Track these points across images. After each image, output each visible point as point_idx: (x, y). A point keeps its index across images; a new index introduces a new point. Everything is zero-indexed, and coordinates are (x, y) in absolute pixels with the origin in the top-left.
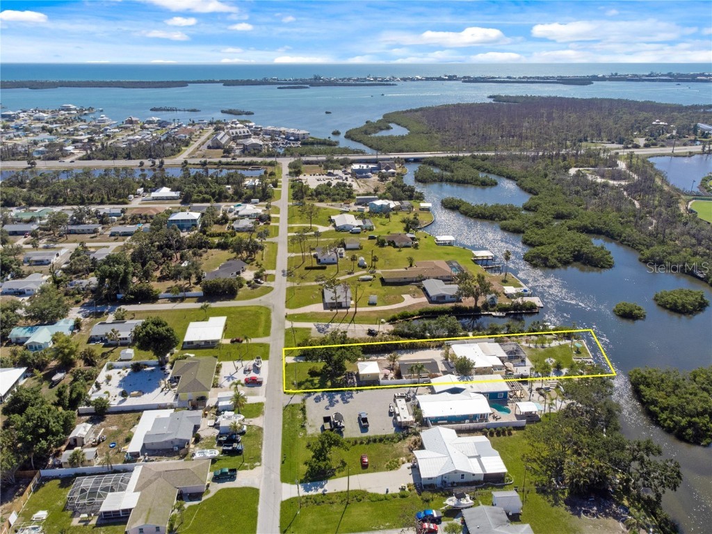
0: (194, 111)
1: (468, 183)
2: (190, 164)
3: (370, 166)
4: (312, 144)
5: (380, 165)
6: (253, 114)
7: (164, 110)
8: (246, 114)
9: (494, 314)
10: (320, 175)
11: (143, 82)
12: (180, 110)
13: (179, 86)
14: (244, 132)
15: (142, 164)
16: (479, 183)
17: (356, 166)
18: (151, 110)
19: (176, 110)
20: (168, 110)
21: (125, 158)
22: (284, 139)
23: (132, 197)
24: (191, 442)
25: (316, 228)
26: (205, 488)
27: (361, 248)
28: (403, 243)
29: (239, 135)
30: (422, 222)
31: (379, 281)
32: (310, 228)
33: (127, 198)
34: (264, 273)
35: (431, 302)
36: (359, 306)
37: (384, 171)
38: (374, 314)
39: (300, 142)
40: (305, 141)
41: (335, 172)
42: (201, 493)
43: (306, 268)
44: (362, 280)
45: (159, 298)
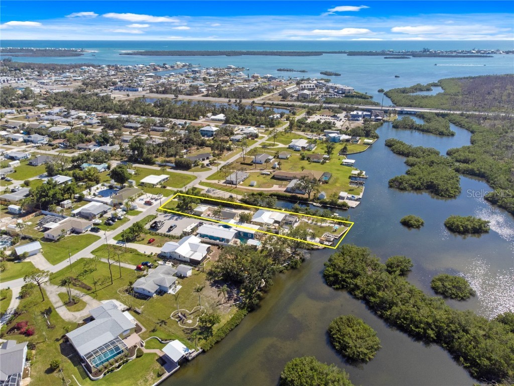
0: (303, 71)
1: (430, 132)
2: (256, 103)
3: (365, 113)
4: (353, 97)
5: (372, 113)
6: (340, 75)
9: (315, 204)
10: (326, 116)
11: (295, 52)
12: (295, 71)
13: (315, 55)
14: (310, 86)
15: (230, 101)
16: (438, 132)
17: (355, 113)
18: (278, 70)
20: (288, 71)
21: (225, 97)
22: (335, 92)
23: (202, 117)
24: (97, 216)
25: (278, 145)
26: (84, 231)
27: (287, 159)
28: (315, 160)
29: (306, 88)
30: (351, 150)
31: (271, 176)
32: (274, 145)
33: (198, 117)
34: (215, 162)
35: (286, 191)
36: (242, 185)
37: (374, 117)
38: (245, 191)
39: (344, 95)
40: (349, 94)
41: (338, 115)
42: (81, 233)
43: (242, 164)
44: (263, 174)
45: (155, 164)
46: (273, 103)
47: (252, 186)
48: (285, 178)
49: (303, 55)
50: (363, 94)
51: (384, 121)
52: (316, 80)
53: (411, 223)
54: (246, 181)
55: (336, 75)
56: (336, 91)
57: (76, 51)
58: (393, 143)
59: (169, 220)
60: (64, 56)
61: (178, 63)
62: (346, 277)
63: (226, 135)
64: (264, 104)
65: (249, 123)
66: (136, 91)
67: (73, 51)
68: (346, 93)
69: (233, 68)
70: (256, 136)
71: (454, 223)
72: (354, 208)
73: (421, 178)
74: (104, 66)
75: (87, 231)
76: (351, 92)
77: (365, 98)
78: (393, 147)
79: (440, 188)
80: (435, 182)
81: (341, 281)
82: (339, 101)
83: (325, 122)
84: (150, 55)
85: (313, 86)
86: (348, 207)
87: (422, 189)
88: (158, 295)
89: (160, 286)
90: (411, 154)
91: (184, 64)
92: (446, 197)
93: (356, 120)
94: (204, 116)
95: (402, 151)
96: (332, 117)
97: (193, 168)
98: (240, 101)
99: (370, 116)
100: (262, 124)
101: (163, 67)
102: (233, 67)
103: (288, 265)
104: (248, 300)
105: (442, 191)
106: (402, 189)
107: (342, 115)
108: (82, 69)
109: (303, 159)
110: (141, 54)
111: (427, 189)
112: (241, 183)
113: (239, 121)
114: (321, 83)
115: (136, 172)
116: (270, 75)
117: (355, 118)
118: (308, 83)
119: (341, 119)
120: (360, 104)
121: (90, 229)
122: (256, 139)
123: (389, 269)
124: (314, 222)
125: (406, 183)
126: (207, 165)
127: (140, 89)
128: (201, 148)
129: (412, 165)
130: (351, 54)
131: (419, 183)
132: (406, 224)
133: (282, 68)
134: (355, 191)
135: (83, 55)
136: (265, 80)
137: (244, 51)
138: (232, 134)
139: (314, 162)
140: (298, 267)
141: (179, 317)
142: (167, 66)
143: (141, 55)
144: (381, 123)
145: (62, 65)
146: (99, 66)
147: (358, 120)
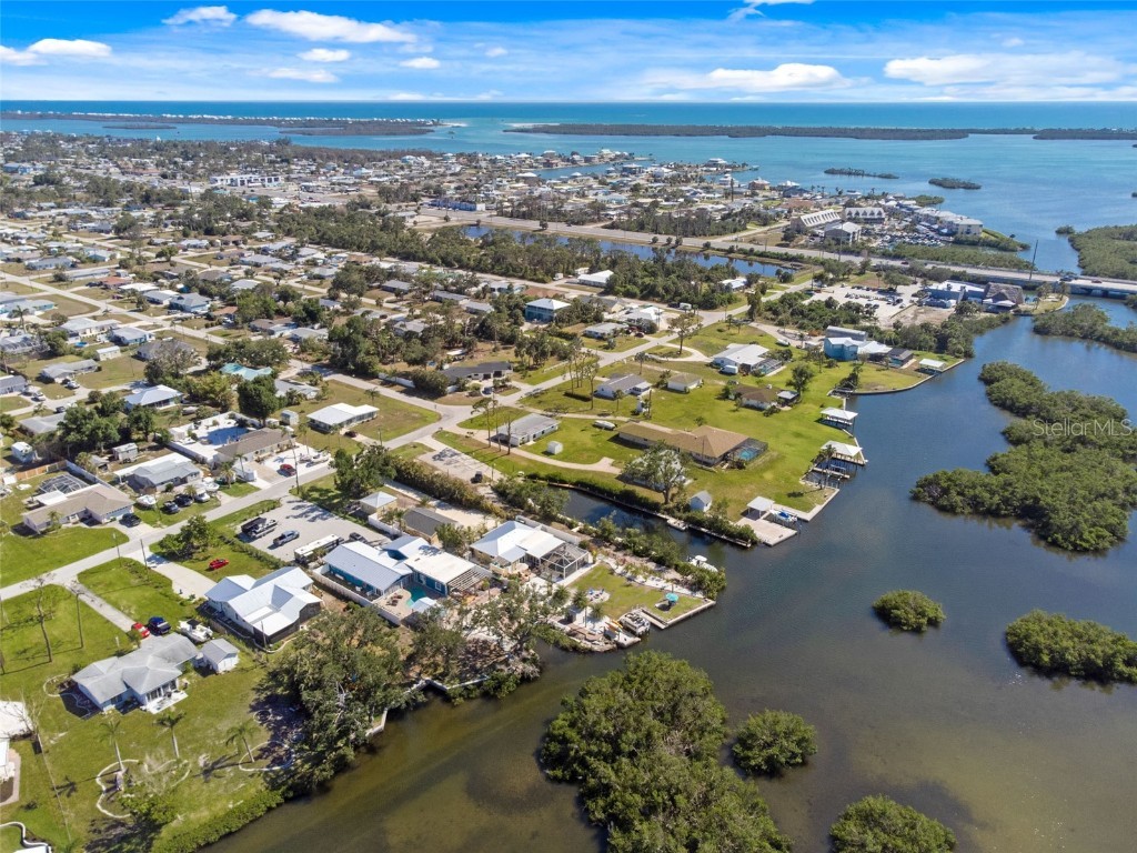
0: (888, 177)
2: (714, 249)
3: (969, 288)
4: (974, 244)
5: (991, 289)
6: (978, 188)
7: (845, 173)
8: (964, 188)
9: (671, 521)
10: (868, 290)
12: (868, 175)
14: (872, 213)
15: (655, 240)
17: (942, 286)
18: (826, 172)
19: (863, 175)
20: (850, 174)
21: (652, 231)
22: (934, 230)
23: (560, 275)
24: (158, 488)
25: (689, 354)
26: (105, 520)
27: (685, 392)
28: (753, 402)
29: (861, 216)
30: (869, 385)
31: (613, 434)
32: (679, 353)
33: (553, 276)
34: (508, 384)
35: (621, 478)
36: (529, 449)
37: (990, 300)
38: (524, 464)
39: (952, 239)
40: (964, 237)
41: (900, 289)
42: (98, 523)
43: (567, 395)
44: (600, 427)
45: (377, 377)
46: (752, 250)
47: (548, 453)
48: (643, 442)
49: (915, 138)
50: (1002, 239)
51: (1019, 314)
52: (897, 198)
53: (897, 617)
54: (542, 442)
55: (969, 187)
56: (936, 227)
57: (424, 124)
58: (997, 374)
59: (296, 517)
60: (395, 134)
61: (605, 151)
62: (590, 753)
63: (582, 321)
64: (731, 250)
65: (658, 295)
66: (471, 210)
67: (419, 124)
68: (958, 235)
69: (721, 166)
70: (651, 329)
71: (1027, 637)
72: (769, 546)
73: (1010, 484)
74: (450, 155)
75: (114, 520)
76: (973, 231)
77: (1005, 249)
78: (996, 384)
79: (1056, 520)
80: (1045, 501)
81: (575, 759)
82: (925, 252)
83: (848, 306)
84: (565, 133)
85: (880, 214)
86: (754, 543)
87: (1005, 516)
88: (119, 710)
89: (128, 687)
90: (1034, 409)
91: (618, 153)
92: (1066, 549)
93: (938, 306)
94: (567, 273)
95: (1012, 399)
96: (881, 292)
97: (449, 396)
98: (678, 242)
99: (983, 296)
100: (686, 301)
101: (568, 160)
102: (721, 161)
103: (479, 685)
104: (307, 766)
105: (1060, 528)
106: (942, 509)
107: (907, 292)
108: (404, 161)
109: (725, 395)
110: (547, 130)
111: (1019, 517)
112: (531, 443)
113: (637, 290)
114: (906, 207)
115: (321, 393)
116: (794, 184)
117: (938, 299)
118: (875, 206)
119: (899, 301)
120: (978, 263)
121: (120, 517)
122: (646, 337)
123: (738, 749)
124: (629, 574)
125: (959, 494)
126: (487, 391)
127: (481, 207)
128: (504, 349)
129: (1016, 441)
130: (1043, 135)
131: (996, 499)
132: (885, 615)
133: (837, 168)
134: (807, 498)
135: (432, 131)
136: (776, 195)
137: (779, 126)
138: (598, 320)
139: (747, 406)
140: (503, 694)
141: (114, 781)
142: (576, 157)
143: (547, 132)
144: (1005, 317)
145: (370, 152)
146: (441, 155)
147: (944, 306)
